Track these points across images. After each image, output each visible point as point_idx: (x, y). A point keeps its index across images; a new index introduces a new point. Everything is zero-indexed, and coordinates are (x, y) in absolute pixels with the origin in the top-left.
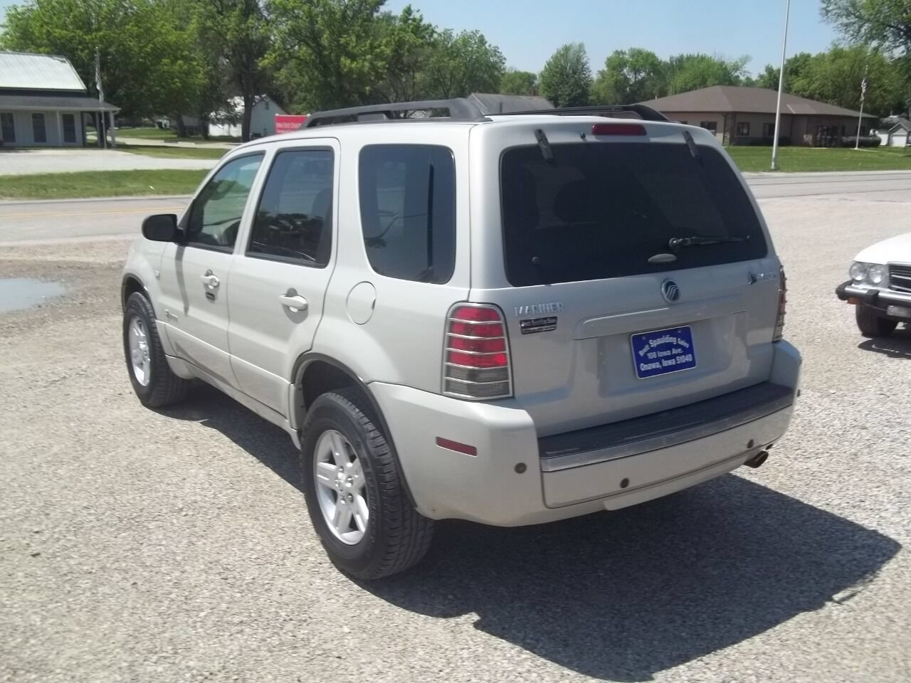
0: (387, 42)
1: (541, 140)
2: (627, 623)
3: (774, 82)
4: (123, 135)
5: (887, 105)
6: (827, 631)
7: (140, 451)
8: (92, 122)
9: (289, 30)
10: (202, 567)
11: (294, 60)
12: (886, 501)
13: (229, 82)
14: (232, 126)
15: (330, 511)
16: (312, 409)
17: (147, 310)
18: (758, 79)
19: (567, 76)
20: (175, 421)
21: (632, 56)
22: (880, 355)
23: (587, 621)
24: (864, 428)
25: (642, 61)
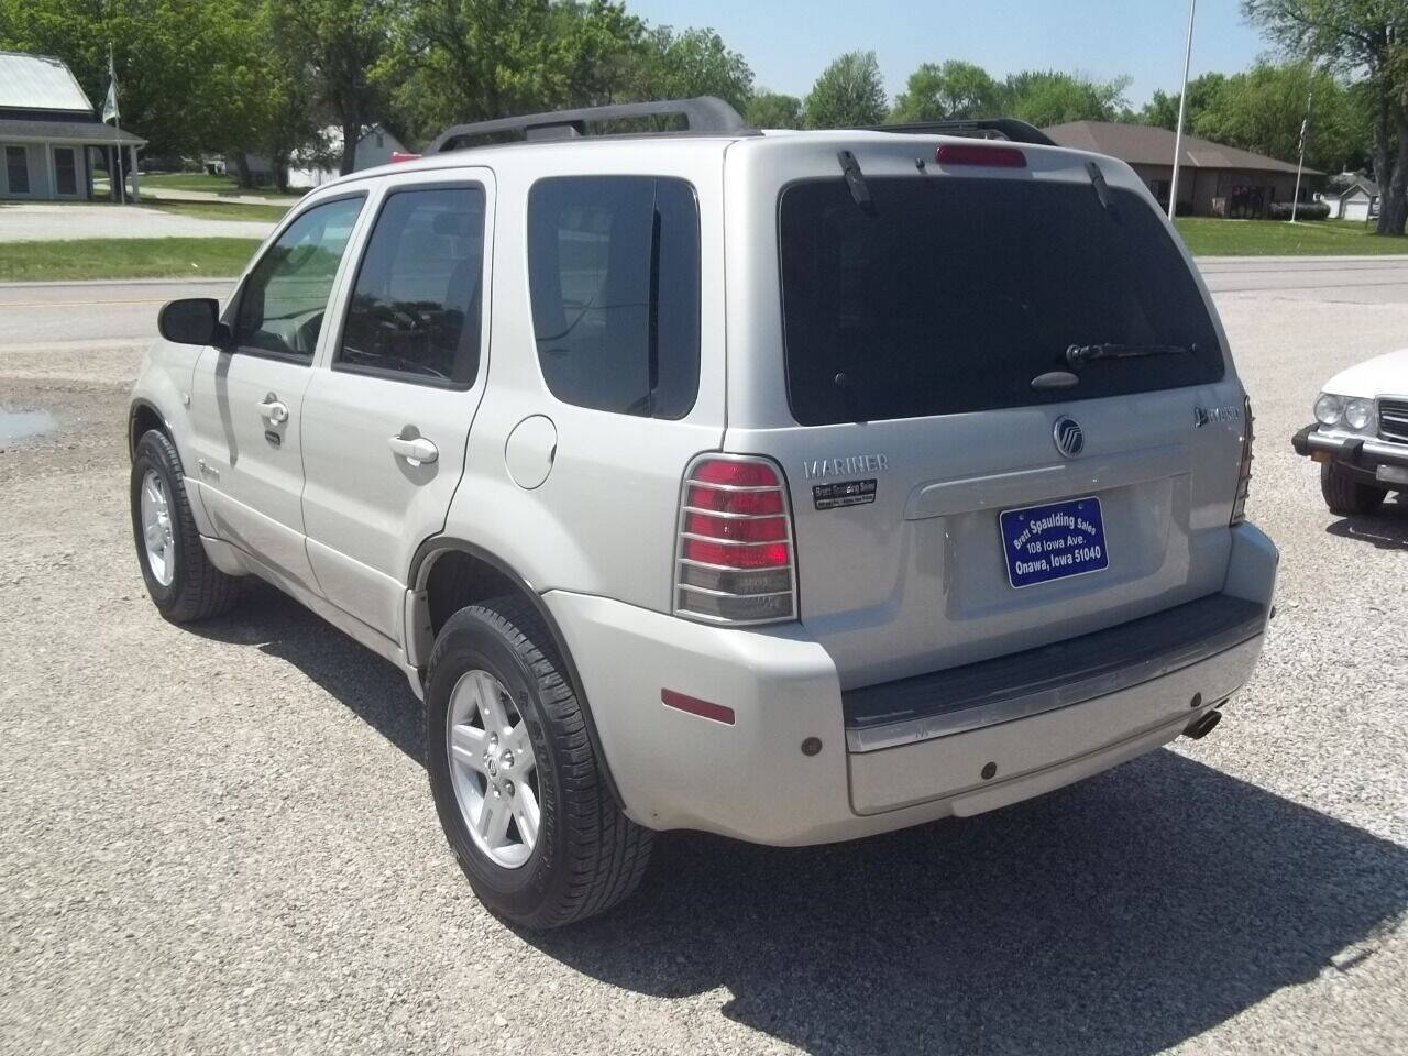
0: (568, 43)
1: (848, 169)
2: (984, 1007)
3: (1167, 118)
4: (153, 184)
5: (1340, 156)
6: (1325, 1023)
7: (153, 697)
8: (103, 163)
9: (415, 22)
10: (252, 903)
11: (421, 70)
12: (1400, 790)
13: (321, 103)
14: (324, 172)
15: (474, 808)
16: (444, 633)
17: (169, 460)
18: (1143, 112)
19: (849, 103)
20: (217, 645)
21: (950, 73)
22: (1362, 544)
23: (917, 1004)
24: (1350, 665)
25: (965, 80)
